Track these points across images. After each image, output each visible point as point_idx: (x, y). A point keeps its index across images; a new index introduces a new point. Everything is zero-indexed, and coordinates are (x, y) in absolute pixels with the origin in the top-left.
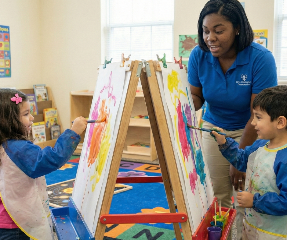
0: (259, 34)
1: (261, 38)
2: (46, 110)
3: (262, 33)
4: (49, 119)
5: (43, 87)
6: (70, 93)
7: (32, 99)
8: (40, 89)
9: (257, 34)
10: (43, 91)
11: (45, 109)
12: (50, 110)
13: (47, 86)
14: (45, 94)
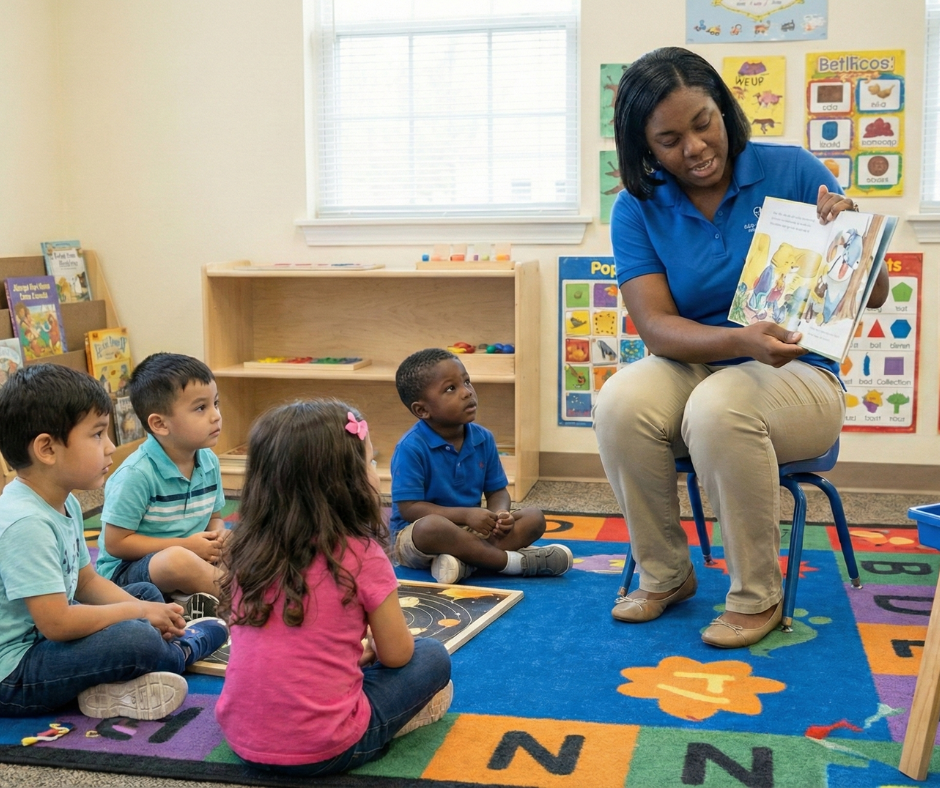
0: (874, 64)
1: (884, 76)
2: (95, 336)
3: (885, 62)
4: (105, 368)
5: (73, 251)
6: (204, 270)
7: (45, 296)
8: (63, 256)
9: (869, 65)
10: (75, 264)
11: (91, 333)
12: (105, 336)
13: (84, 247)
14: (82, 277)
